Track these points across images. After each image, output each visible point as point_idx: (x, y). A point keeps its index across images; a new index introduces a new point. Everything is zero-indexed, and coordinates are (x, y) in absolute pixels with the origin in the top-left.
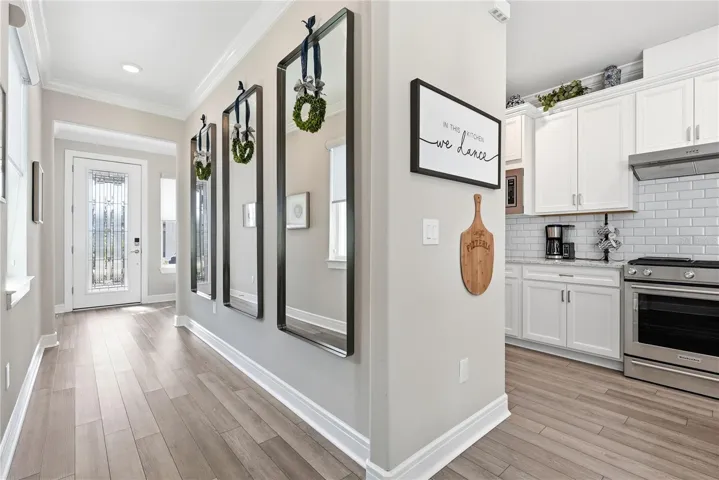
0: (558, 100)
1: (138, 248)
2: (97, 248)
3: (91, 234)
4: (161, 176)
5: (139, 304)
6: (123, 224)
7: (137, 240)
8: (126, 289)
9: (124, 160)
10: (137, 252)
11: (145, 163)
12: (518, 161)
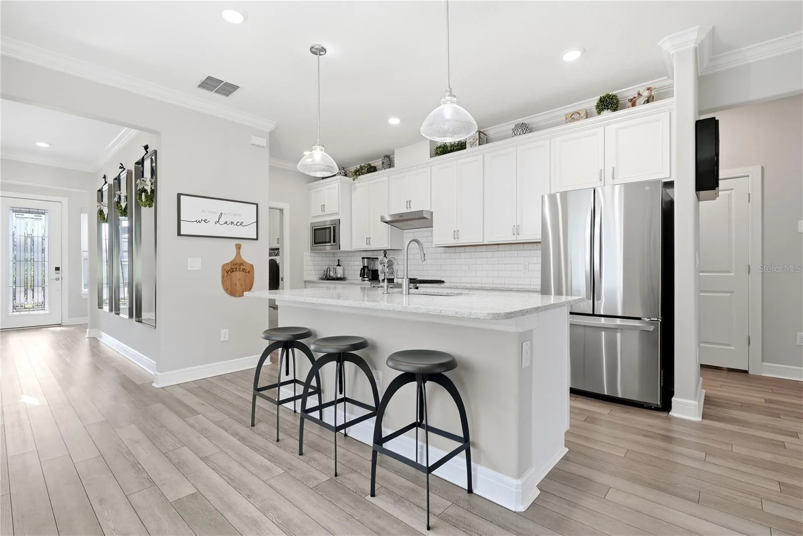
0: (359, 175)
1: (59, 276)
2: (18, 279)
3: (11, 264)
4: (81, 212)
5: (60, 325)
6: (43, 250)
7: (57, 269)
8: (47, 312)
9: (44, 197)
10: (57, 279)
11: (65, 200)
12: (337, 214)
